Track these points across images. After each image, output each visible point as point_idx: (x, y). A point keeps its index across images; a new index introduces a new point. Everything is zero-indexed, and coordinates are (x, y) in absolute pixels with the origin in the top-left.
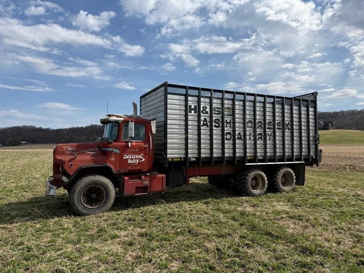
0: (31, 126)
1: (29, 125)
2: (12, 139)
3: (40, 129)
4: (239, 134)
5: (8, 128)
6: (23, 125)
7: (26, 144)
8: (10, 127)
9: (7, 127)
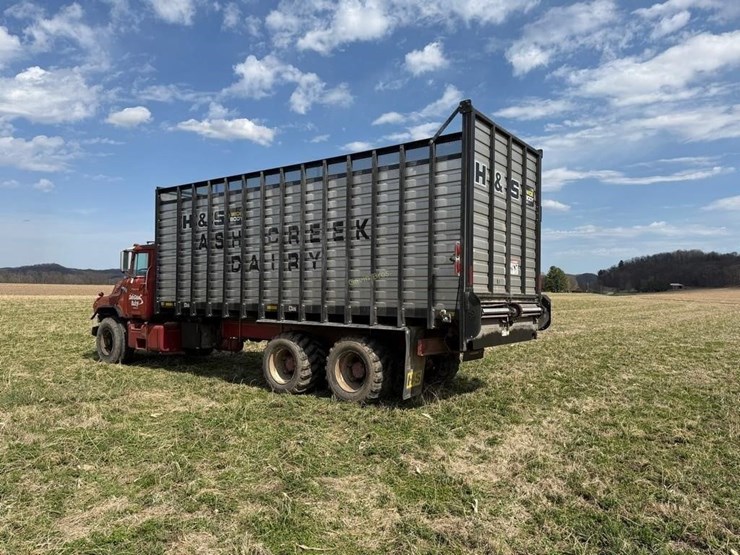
0: (692, 252)
1: (688, 250)
2: (653, 278)
3: (713, 257)
4: (254, 257)
5: (648, 257)
6: (676, 250)
7: (680, 287)
8: (651, 255)
9: (645, 255)
